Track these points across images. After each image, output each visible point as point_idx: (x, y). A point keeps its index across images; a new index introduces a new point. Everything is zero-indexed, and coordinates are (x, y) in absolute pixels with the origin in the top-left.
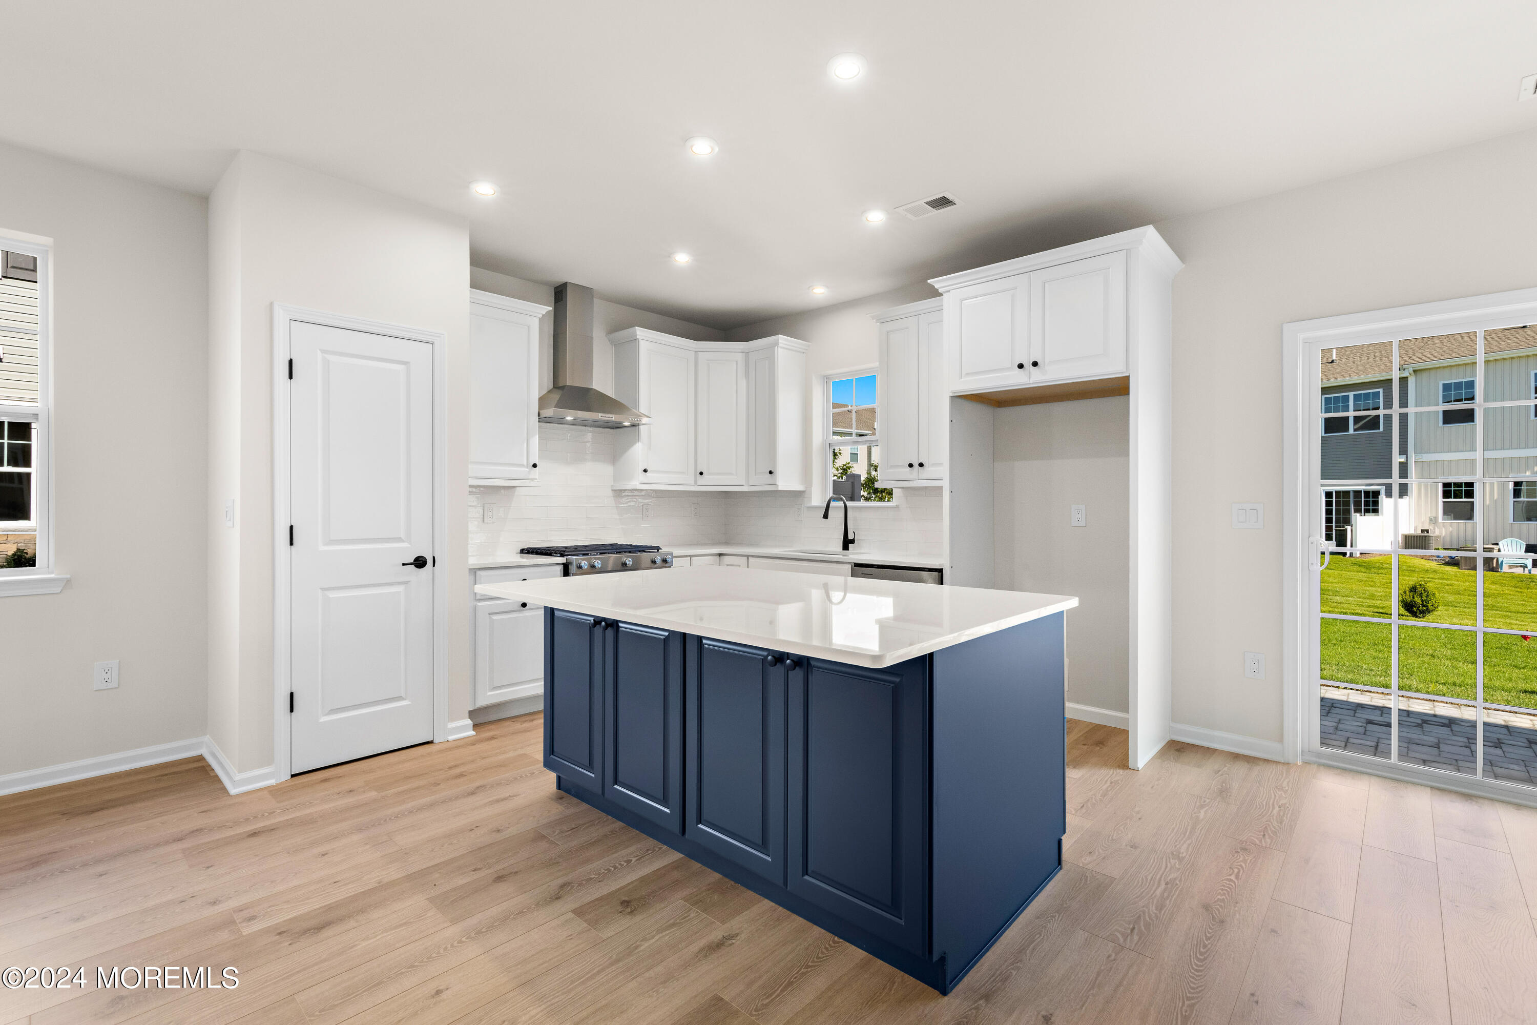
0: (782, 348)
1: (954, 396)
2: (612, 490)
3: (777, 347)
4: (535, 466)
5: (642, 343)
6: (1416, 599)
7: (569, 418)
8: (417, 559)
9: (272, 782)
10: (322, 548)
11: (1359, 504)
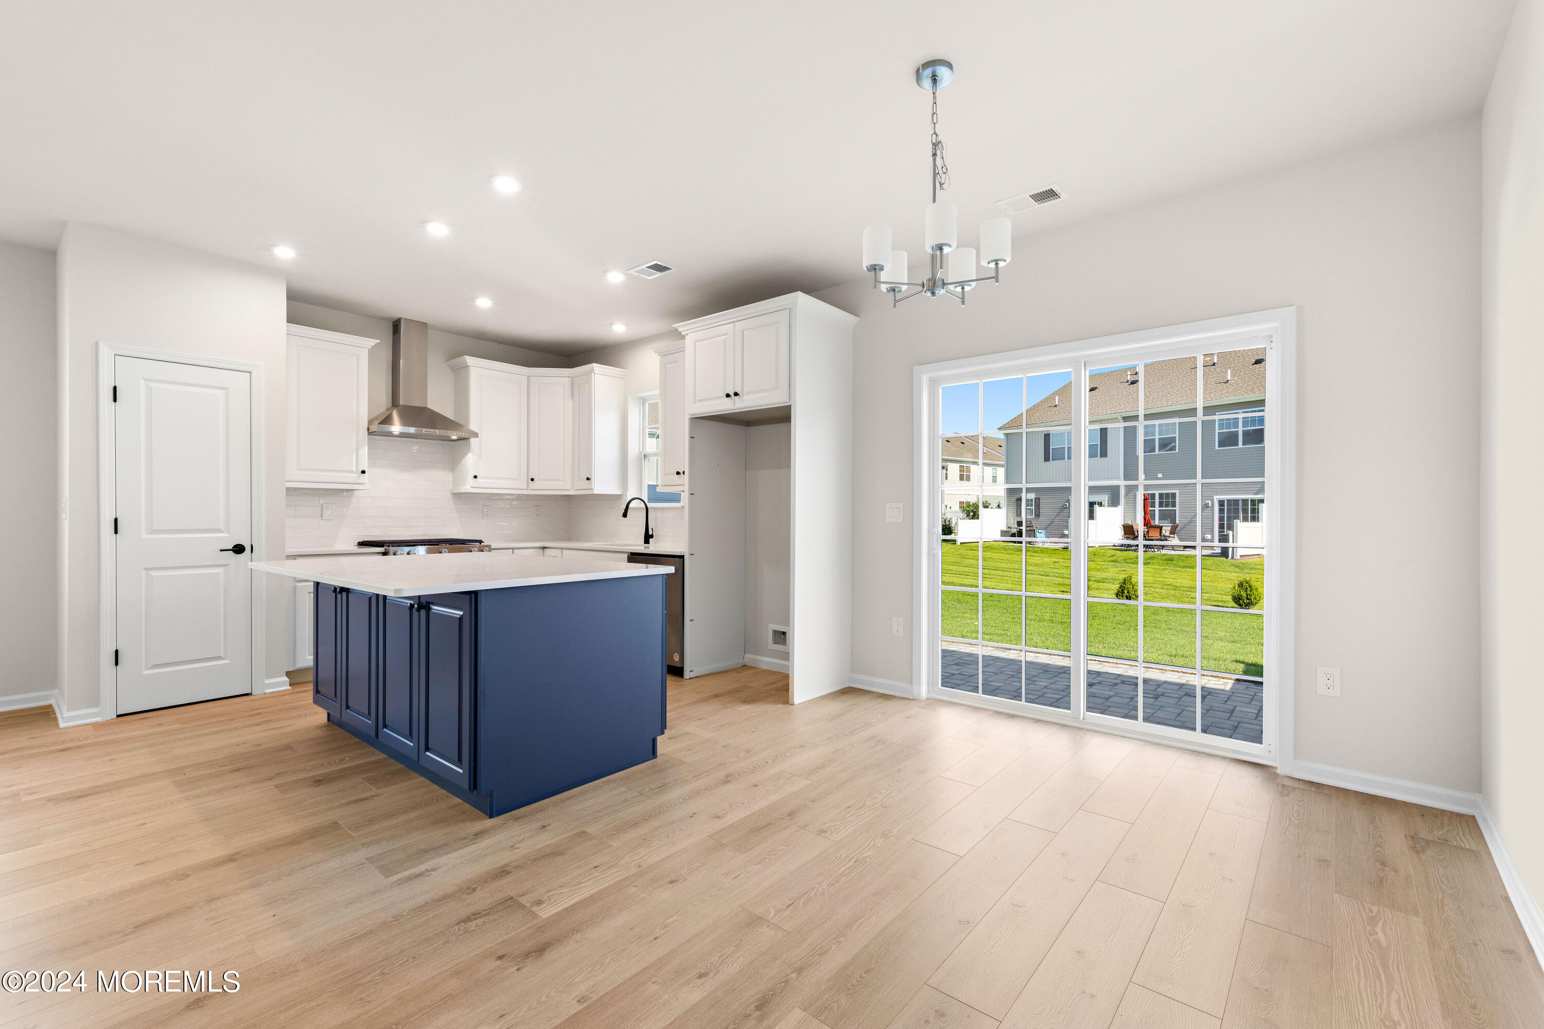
0: (597, 374)
1: (692, 418)
2: (451, 493)
3: (593, 374)
4: (363, 472)
5: (471, 370)
6: (1242, 593)
8: (236, 546)
9: (99, 719)
10: (145, 536)
11: (1245, 511)
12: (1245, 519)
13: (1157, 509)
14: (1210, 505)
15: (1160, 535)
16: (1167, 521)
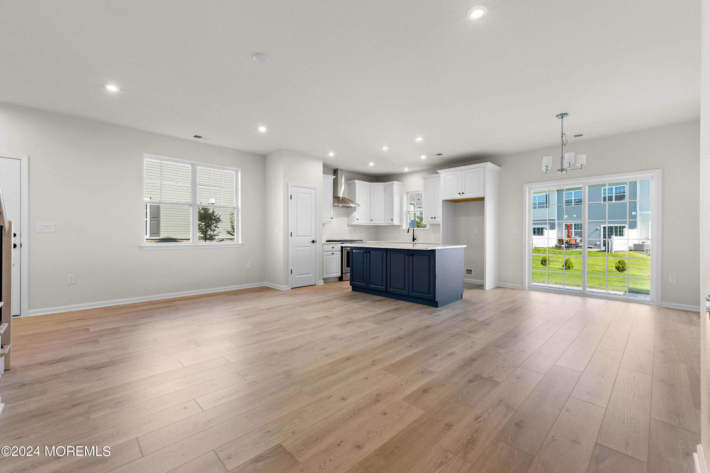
1: (443, 200)
2: (348, 225)
3: (394, 184)
4: (332, 218)
5: (357, 184)
6: (620, 265)
7: (340, 206)
8: (313, 241)
9: (288, 289)
10: (296, 238)
11: (616, 232)
12: (616, 235)
13: (573, 230)
14: (599, 229)
15: (576, 242)
16: (577, 236)
